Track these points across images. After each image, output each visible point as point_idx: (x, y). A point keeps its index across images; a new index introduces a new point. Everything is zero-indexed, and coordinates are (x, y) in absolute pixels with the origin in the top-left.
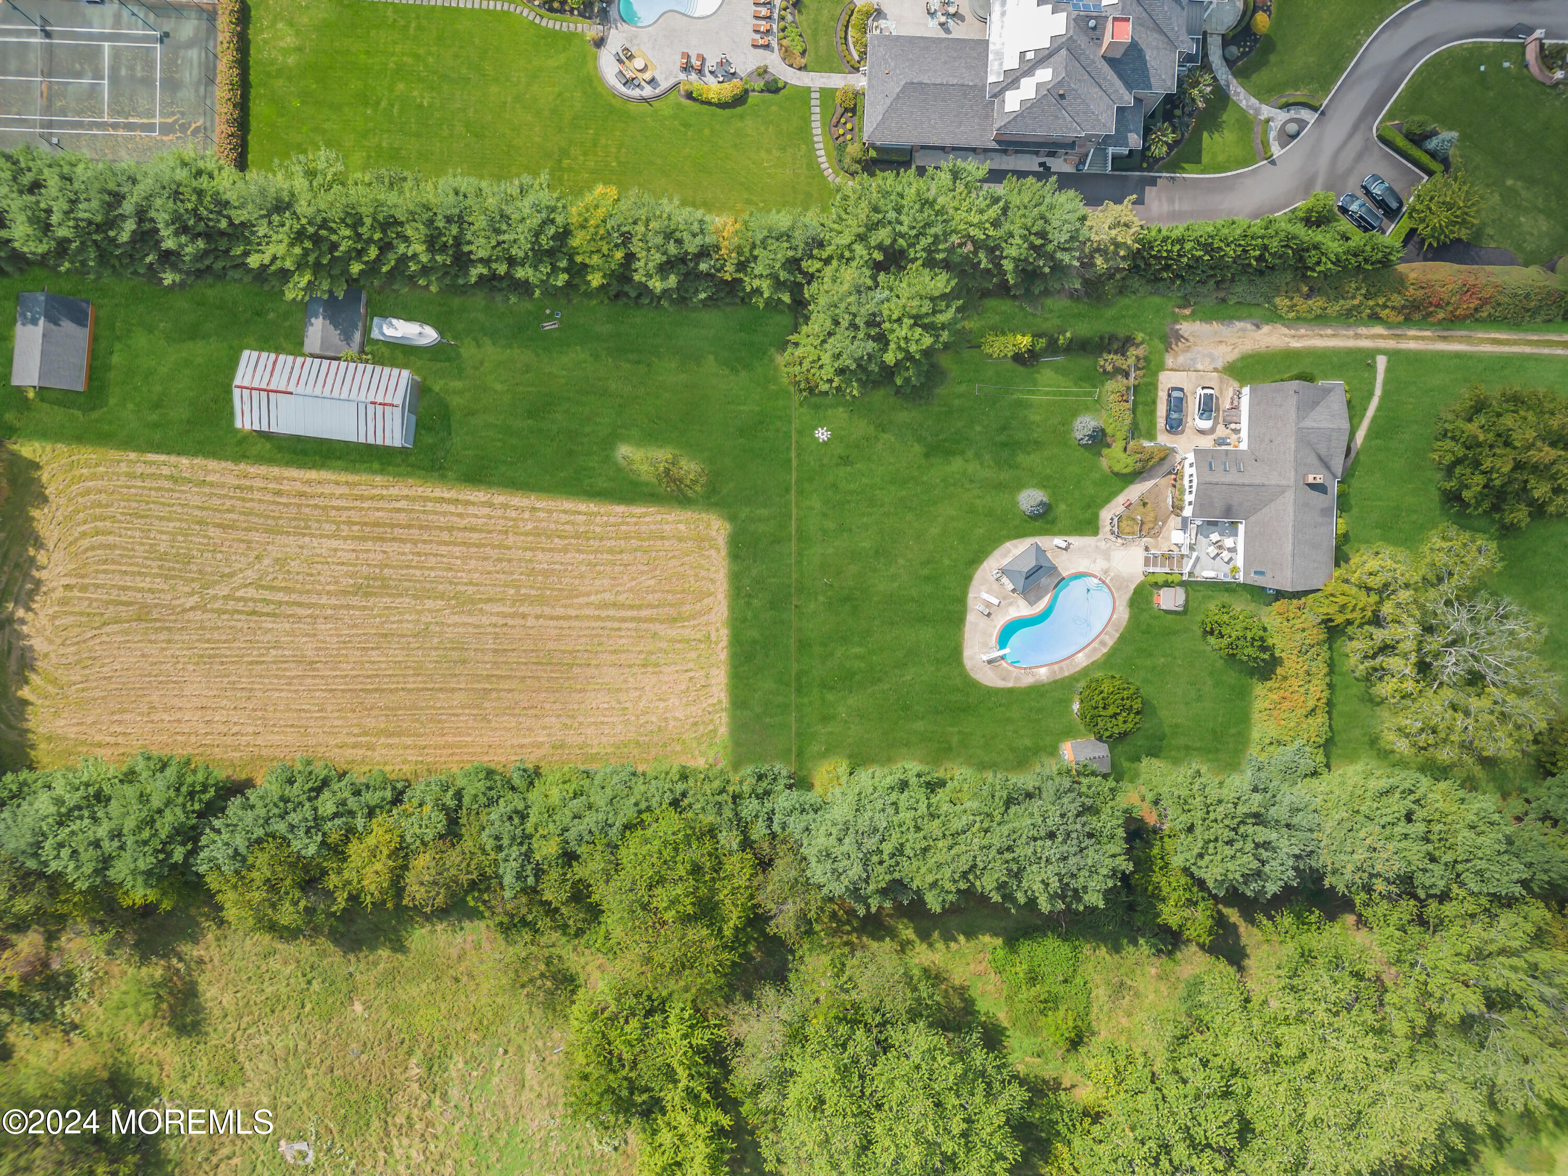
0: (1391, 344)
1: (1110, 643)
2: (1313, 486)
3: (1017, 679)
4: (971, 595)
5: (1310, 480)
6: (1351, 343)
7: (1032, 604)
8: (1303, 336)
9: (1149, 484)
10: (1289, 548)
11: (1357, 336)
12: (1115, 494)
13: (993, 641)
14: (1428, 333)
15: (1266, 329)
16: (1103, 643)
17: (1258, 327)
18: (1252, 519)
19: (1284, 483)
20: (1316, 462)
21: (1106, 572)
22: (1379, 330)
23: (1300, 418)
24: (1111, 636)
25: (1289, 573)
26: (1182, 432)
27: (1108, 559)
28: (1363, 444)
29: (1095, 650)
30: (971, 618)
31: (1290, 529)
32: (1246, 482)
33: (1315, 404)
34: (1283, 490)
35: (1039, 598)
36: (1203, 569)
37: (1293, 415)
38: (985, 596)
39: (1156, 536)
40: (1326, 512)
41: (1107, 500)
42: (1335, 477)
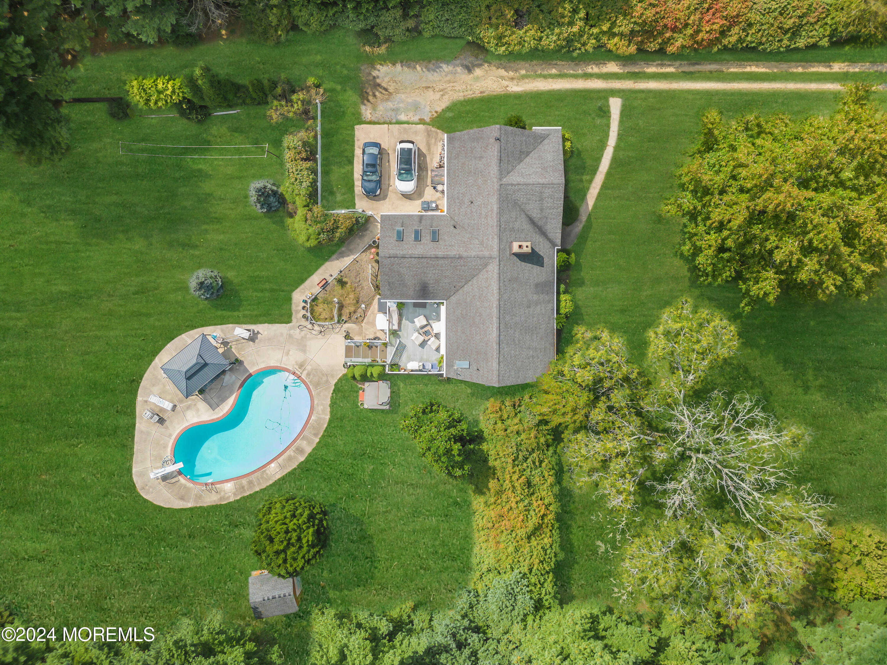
0: (628, 85)
1: (309, 450)
2: (522, 257)
3: (199, 497)
4: (140, 399)
5: (515, 248)
6: (580, 84)
7: (213, 407)
8: (523, 77)
9: (347, 261)
10: (494, 334)
11: (587, 76)
12: (310, 273)
13: (168, 453)
14: (671, 70)
15: (478, 72)
16: (300, 450)
17: (469, 70)
18: (454, 299)
19: (486, 253)
20: (527, 226)
21: (301, 366)
22: (612, 67)
23: (503, 172)
24: (309, 442)
25: (495, 365)
26: (385, 197)
27: (303, 349)
28: (595, 206)
29: (290, 459)
30: (139, 426)
31: (495, 311)
32: (440, 254)
33: (523, 154)
34: (485, 262)
35: (223, 400)
36: (410, 360)
37: (494, 169)
38: (154, 399)
39: (359, 321)
40: (540, 287)
41: (301, 280)
42: (554, 245)
